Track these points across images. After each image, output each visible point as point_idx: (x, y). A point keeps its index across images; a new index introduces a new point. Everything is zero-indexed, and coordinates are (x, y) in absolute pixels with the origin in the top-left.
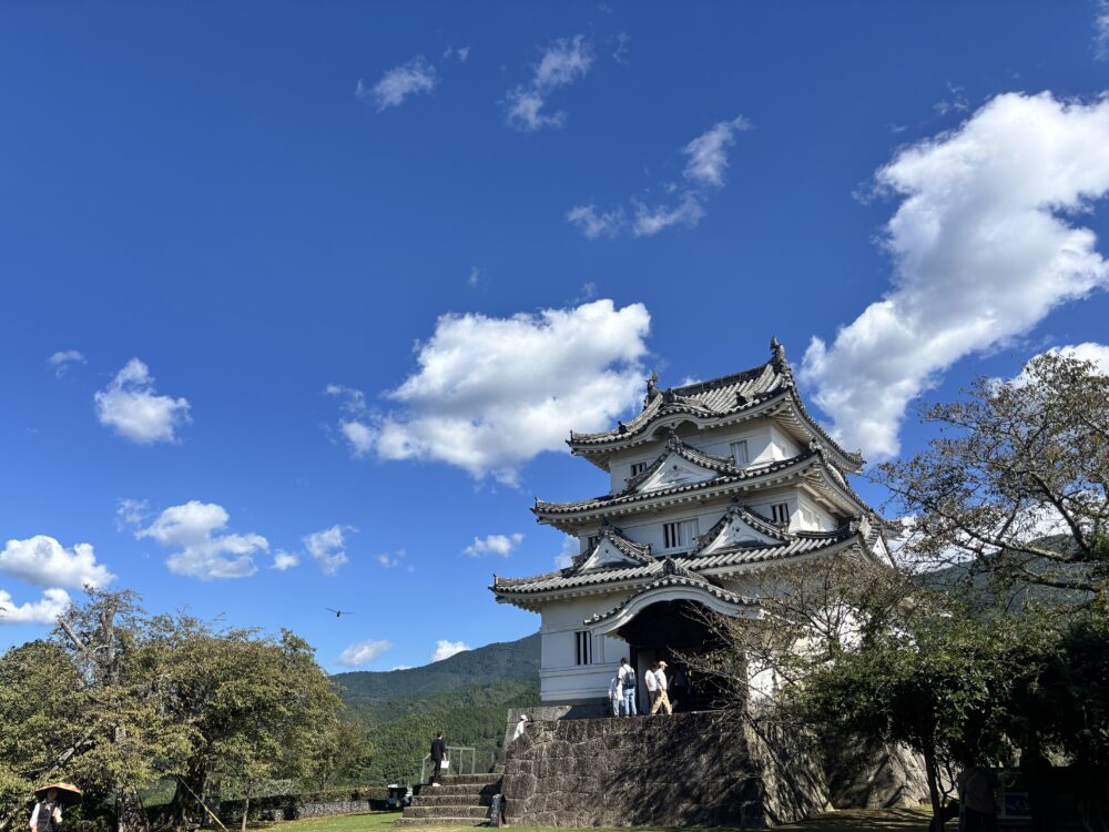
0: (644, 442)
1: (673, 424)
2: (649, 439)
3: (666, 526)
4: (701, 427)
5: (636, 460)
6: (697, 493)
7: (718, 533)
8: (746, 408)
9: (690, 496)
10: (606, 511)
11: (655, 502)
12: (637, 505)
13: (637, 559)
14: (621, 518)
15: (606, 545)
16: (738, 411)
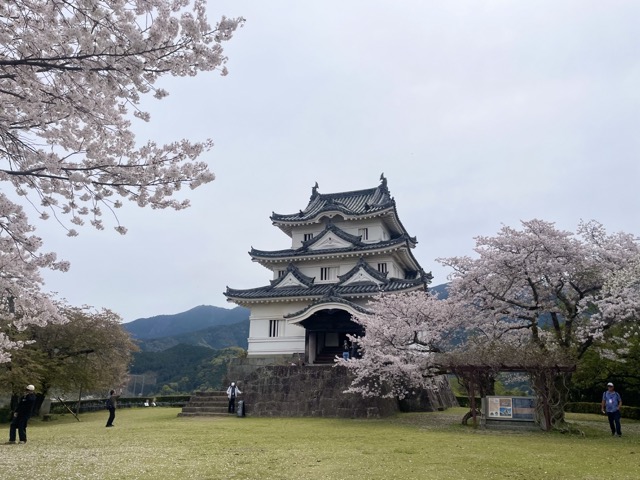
0: (314, 223)
1: (331, 216)
2: (317, 222)
3: (322, 269)
4: (345, 219)
5: (308, 232)
6: (342, 254)
7: (351, 276)
8: (370, 212)
9: (338, 255)
10: (291, 258)
11: (319, 256)
12: (309, 257)
13: (307, 285)
14: (298, 262)
15: (290, 276)
16: (366, 213)
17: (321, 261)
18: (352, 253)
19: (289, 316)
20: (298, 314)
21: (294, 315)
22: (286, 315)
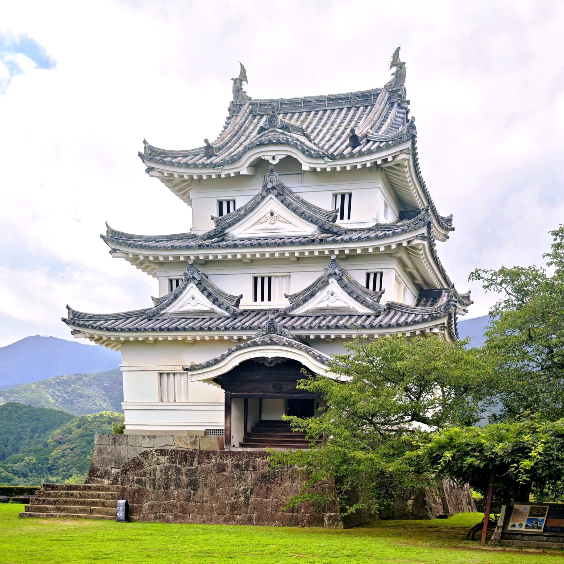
0: (238, 174)
1: (274, 158)
2: (244, 171)
3: (256, 279)
4: (306, 167)
5: (225, 195)
6: (297, 250)
7: (312, 295)
8: (361, 154)
9: (287, 250)
10: (193, 254)
11: (249, 252)
12: (229, 253)
13: (227, 309)
14: (207, 263)
15: (192, 290)
16: (352, 156)
17: (253, 261)
18: (316, 248)
19: (193, 368)
20: (209, 365)
21: (202, 367)
22: (188, 365)
